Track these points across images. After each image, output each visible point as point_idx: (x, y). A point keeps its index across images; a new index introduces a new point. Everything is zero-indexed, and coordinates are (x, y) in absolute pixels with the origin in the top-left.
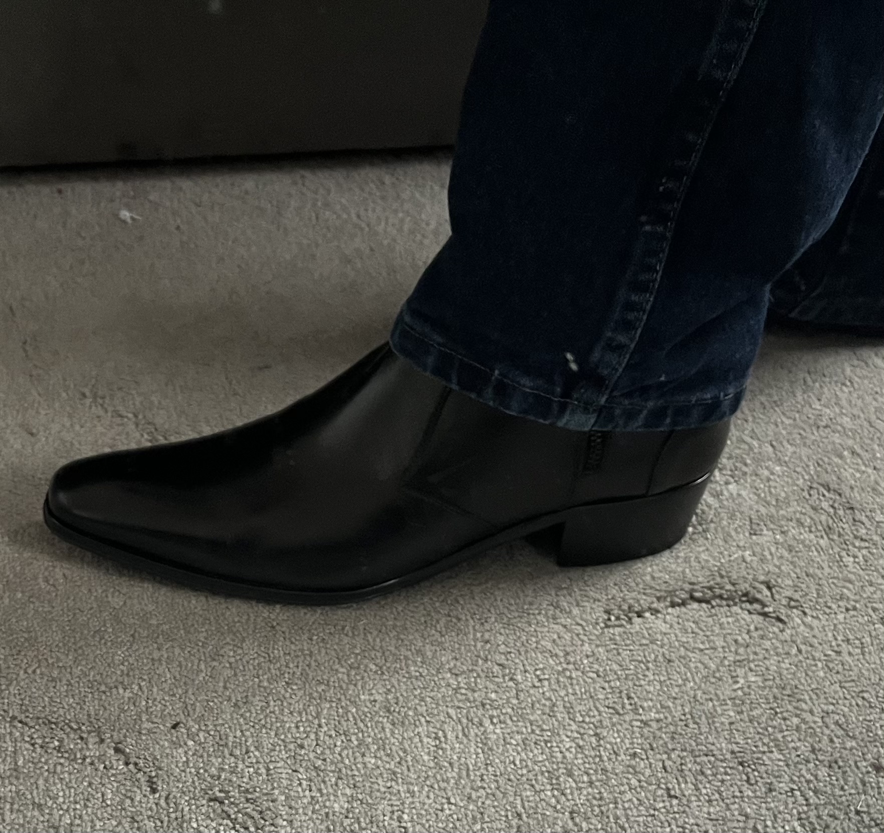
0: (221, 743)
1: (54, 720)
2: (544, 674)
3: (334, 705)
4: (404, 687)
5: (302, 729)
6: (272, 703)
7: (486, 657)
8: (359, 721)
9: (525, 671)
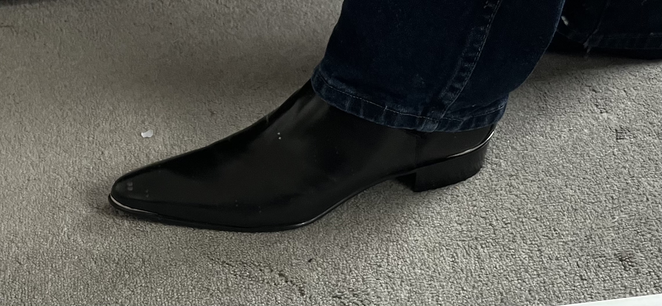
0: (336, 267)
1: (245, 262)
2: (507, 220)
3: (395, 243)
4: (432, 232)
5: (379, 257)
6: (361, 245)
7: (475, 214)
8: (409, 251)
9: (497, 220)
